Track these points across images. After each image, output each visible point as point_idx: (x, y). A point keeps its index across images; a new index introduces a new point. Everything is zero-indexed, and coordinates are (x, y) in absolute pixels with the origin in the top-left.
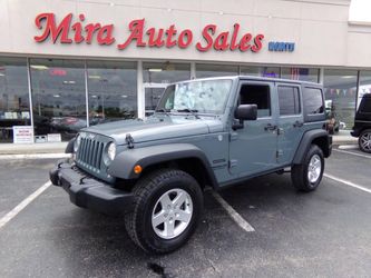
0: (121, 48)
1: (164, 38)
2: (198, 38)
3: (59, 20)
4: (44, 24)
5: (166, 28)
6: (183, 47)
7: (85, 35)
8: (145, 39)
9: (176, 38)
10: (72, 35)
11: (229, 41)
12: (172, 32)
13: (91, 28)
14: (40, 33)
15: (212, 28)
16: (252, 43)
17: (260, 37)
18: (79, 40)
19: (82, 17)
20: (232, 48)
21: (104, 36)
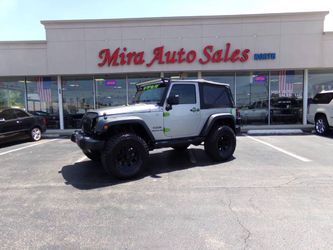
0: (148, 65)
1: (177, 57)
2: (200, 55)
3: (112, 52)
4: (104, 55)
5: (177, 50)
6: (189, 61)
7: (126, 59)
8: (164, 58)
9: (184, 56)
10: (119, 60)
11: (223, 56)
12: (182, 52)
13: (130, 55)
14: (101, 61)
15: (210, 48)
16: (240, 56)
17: (247, 51)
18: (123, 62)
19: (125, 49)
20: (226, 60)
21: (138, 59)
